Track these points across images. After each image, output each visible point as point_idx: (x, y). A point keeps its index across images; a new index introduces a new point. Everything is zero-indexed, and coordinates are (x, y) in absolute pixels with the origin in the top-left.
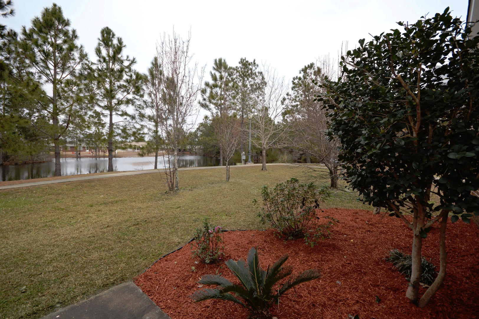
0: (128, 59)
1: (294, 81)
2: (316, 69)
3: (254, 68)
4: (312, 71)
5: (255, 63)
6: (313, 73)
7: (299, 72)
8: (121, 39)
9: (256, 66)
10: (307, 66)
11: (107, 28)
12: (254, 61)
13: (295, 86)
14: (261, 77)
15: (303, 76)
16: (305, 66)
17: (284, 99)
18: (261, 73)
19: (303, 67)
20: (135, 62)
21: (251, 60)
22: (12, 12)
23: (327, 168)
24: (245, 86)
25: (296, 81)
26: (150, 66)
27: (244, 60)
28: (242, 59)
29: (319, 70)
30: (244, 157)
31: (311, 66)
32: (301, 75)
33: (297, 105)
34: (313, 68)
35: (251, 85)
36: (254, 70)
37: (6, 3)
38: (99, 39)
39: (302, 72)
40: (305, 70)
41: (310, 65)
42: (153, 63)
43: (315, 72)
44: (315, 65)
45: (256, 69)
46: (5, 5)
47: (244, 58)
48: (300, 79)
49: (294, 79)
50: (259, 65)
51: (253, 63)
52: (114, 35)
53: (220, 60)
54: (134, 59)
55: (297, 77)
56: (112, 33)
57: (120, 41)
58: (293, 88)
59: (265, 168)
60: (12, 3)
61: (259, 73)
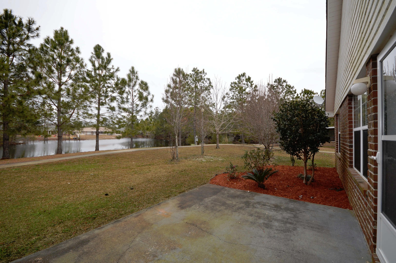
0: (113, 68)
1: (232, 85)
2: (247, 77)
3: (203, 75)
4: (244, 78)
5: (204, 72)
6: (245, 79)
7: (235, 79)
8: (109, 54)
9: (205, 74)
10: (240, 75)
11: (98, 45)
12: (203, 70)
13: (232, 89)
14: (208, 82)
15: (238, 81)
16: (239, 75)
17: (224, 97)
18: (209, 79)
19: (238, 75)
20: (119, 70)
21: (201, 70)
22: (38, 35)
23: (263, 145)
24: (196, 87)
25: (233, 85)
26: (128, 72)
27: (196, 69)
28: (194, 69)
29: (249, 78)
30: (197, 140)
31: (244, 75)
32: (237, 81)
33: (234, 102)
34: (244, 76)
35: (201, 87)
36: (203, 77)
37: (35, 29)
38: (92, 53)
39: (237, 79)
40: (239, 77)
41: (242, 74)
42: (130, 71)
43: (246, 79)
44: (246, 74)
45: (205, 76)
46: (35, 30)
47: (195, 68)
48: (236, 83)
49: (232, 83)
50: (207, 73)
51: (202, 72)
52: (103, 50)
53: (179, 69)
54: (118, 68)
55: (234, 82)
56: (101, 49)
57: (109, 55)
58: (230, 90)
59: (218, 147)
60: (39, 29)
61: (207, 79)
